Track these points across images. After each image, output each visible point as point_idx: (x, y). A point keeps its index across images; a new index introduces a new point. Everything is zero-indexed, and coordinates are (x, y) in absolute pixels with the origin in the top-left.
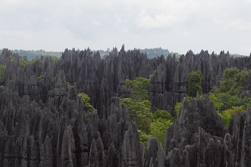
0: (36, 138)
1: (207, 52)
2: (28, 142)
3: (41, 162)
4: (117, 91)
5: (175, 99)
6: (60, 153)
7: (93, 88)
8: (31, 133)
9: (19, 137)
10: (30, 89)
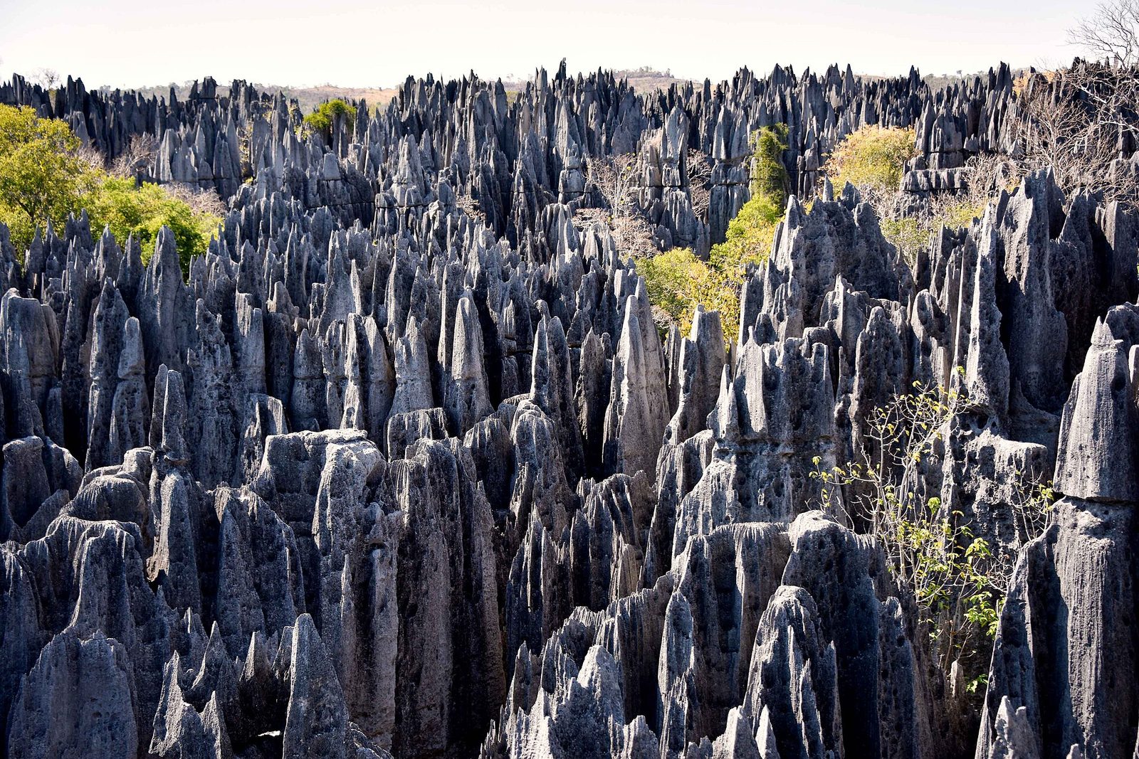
0: (381, 325)
1: (790, 69)
2: (361, 338)
3: (399, 389)
4: (561, 189)
5: (718, 204)
6: (449, 362)
7: (494, 183)
8: (366, 312)
9: (334, 323)
10: (324, 192)
